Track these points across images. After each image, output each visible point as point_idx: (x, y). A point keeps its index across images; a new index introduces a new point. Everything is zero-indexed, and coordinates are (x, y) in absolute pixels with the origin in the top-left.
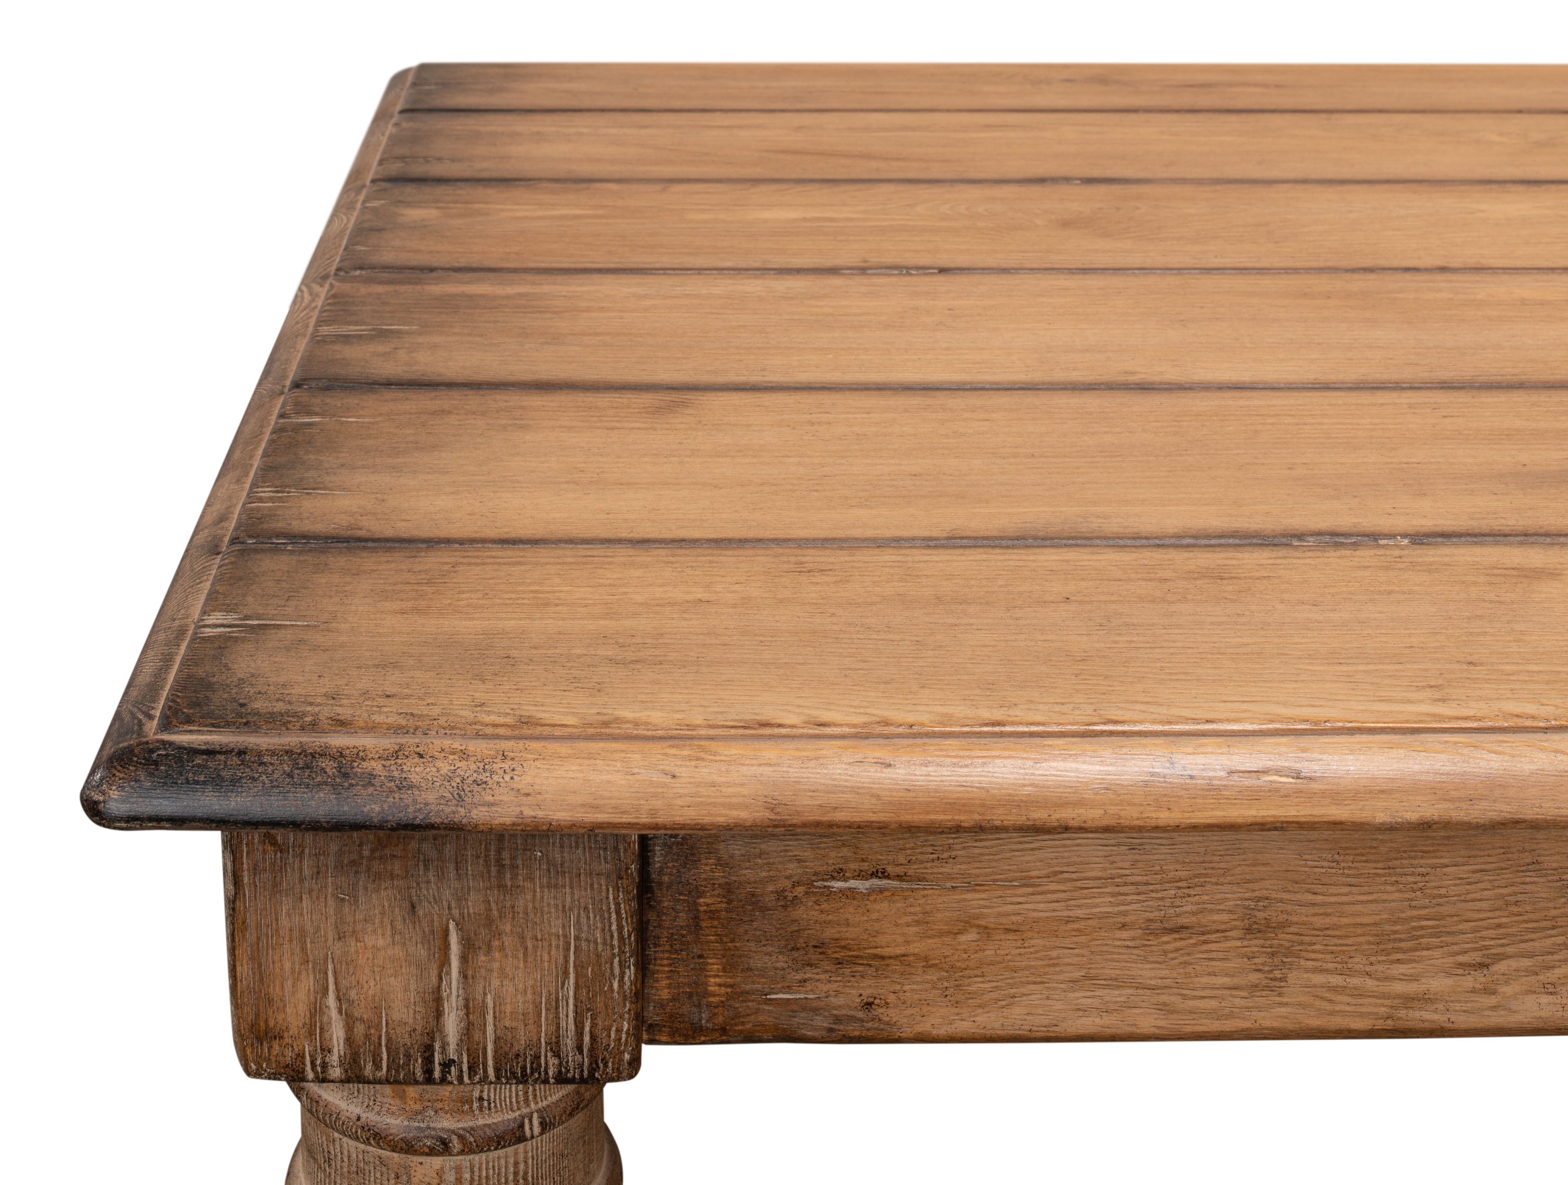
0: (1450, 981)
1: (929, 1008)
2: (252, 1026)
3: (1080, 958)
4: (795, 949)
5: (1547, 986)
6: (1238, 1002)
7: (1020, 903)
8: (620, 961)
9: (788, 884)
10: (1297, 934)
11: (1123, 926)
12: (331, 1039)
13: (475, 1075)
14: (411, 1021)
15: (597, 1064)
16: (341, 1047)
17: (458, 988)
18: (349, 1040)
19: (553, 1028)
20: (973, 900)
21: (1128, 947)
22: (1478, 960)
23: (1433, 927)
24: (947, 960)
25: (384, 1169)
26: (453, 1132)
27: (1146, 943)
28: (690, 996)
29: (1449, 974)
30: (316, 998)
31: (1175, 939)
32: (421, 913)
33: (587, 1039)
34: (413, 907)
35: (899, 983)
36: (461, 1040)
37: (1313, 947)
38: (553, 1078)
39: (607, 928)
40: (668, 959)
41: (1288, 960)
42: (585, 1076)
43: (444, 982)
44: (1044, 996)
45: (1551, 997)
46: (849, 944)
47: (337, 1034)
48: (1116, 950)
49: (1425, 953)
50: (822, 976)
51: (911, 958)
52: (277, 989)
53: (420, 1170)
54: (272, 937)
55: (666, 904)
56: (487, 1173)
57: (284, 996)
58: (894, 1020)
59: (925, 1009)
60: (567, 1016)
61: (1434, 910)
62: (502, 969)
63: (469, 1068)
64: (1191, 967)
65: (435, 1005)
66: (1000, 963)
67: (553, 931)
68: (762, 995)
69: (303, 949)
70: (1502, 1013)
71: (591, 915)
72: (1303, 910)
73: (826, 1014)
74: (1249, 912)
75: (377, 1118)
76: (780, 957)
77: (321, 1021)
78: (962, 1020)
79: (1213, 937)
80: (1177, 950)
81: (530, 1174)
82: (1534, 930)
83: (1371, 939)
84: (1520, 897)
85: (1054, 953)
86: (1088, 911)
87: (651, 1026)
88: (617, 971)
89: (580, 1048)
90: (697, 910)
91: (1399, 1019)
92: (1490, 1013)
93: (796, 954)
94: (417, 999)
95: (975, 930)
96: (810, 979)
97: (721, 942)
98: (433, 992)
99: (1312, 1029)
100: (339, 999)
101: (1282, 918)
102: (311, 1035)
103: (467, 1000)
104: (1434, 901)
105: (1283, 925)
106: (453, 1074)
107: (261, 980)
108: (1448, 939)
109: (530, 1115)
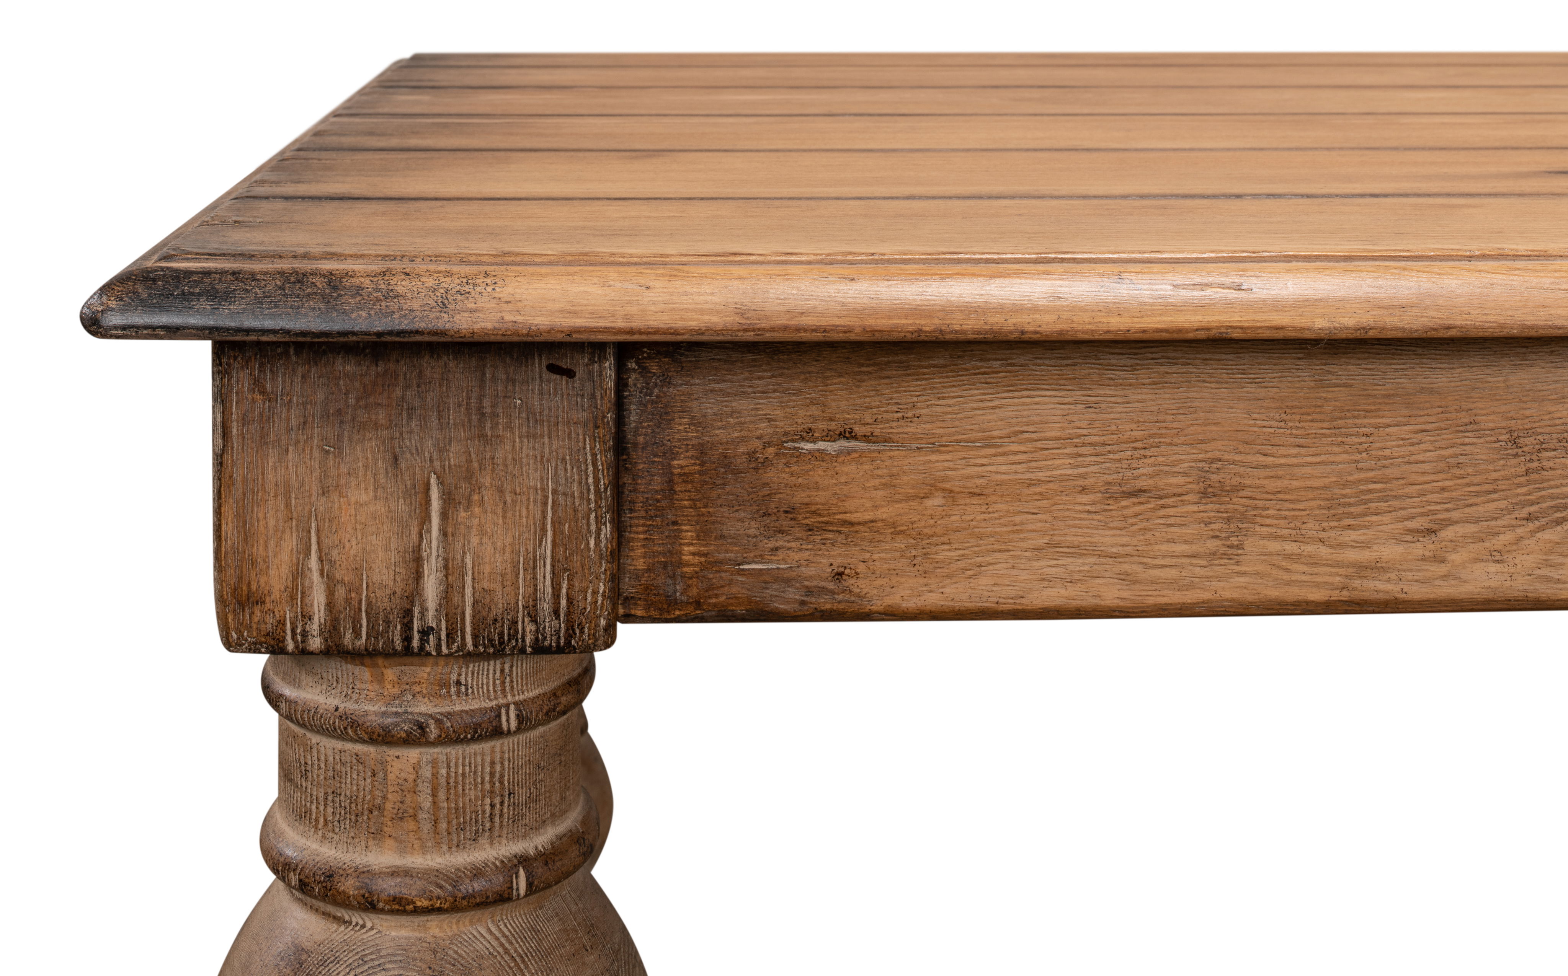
0: (1400, 549)
1: (898, 579)
2: (235, 590)
3: (1043, 524)
4: (767, 514)
5: (1494, 553)
6: (1198, 571)
7: (983, 465)
8: (596, 517)
9: (758, 444)
10: (1250, 498)
11: (1083, 490)
12: (312, 605)
13: (453, 643)
14: (391, 583)
15: (573, 630)
16: (322, 615)
17: (438, 547)
18: (330, 605)
19: (530, 590)
20: (938, 461)
21: (1089, 512)
22: (1426, 526)
23: (1380, 491)
24: (915, 526)
25: (361, 767)
26: (430, 716)
27: (1107, 507)
28: (665, 565)
29: (1400, 541)
30: (298, 559)
31: (1134, 504)
32: (403, 465)
33: (563, 602)
34: (396, 459)
35: (868, 551)
36: (440, 605)
37: (1267, 512)
38: (530, 646)
39: (584, 481)
40: (643, 525)
41: (1244, 525)
42: (562, 644)
43: (425, 541)
44: (1009, 565)
45: (1498, 565)
46: (819, 509)
47: (318, 600)
48: (1078, 516)
49: (1374, 518)
50: (793, 544)
51: (880, 524)
52: (261, 549)
53: (397, 765)
54: (258, 492)
55: (641, 466)
56: (463, 769)
57: (267, 557)
58: (865, 591)
59: (895, 579)
60: (544, 578)
61: (1380, 472)
62: (481, 525)
63: (448, 635)
64: (1150, 533)
65: (415, 565)
66: (966, 529)
67: (532, 484)
68: (735, 565)
69: (288, 505)
70: (1453, 582)
71: (569, 467)
72: (1255, 472)
73: (798, 585)
74: (1203, 474)
75: (356, 707)
76: (753, 523)
77: (302, 584)
78: (931, 591)
79: (1170, 501)
80: (1136, 515)
81: (506, 778)
82: (1477, 494)
83: (1322, 503)
84: (1461, 459)
85: (1018, 519)
86: (1049, 473)
87: (626, 599)
88: (593, 527)
89: (556, 613)
90: (672, 473)
91: (1354, 589)
92: (1442, 583)
93: (767, 520)
94: (398, 559)
95: (940, 494)
96: (782, 547)
97: (695, 507)
98: (414, 551)
99: (1271, 601)
100: (321, 560)
101: (1236, 480)
102: (292, 599)
103: (446, 560)
104: (1379, 463)
105: (1238, 488)
106: (431, 643)
107: (246, 540)
108: (1396, 503)
109: (507, 706)
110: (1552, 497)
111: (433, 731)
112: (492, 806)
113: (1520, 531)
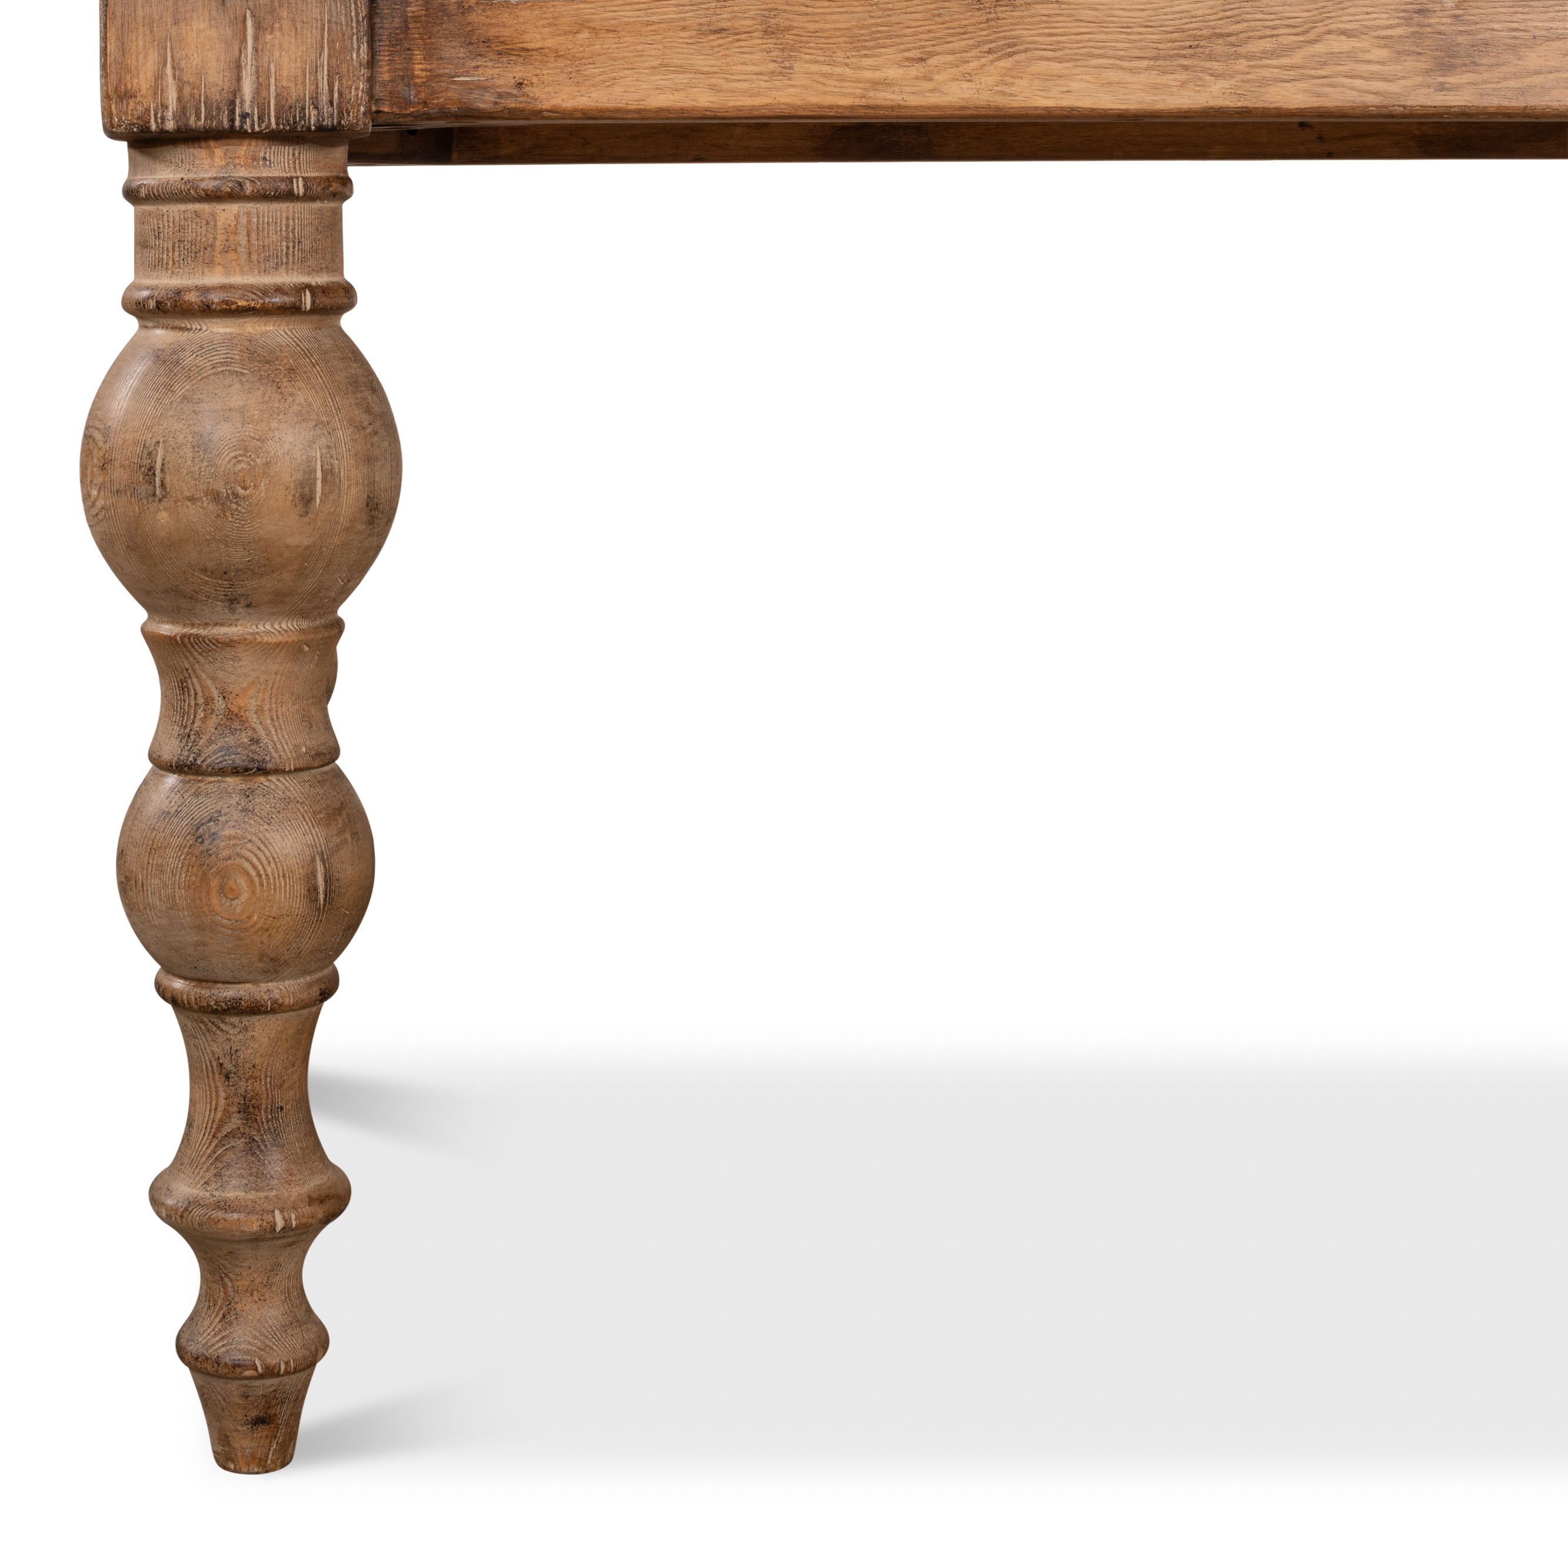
0: (901, 71)
1: (560, 87)
2: (117, 88)
3: (656, 51)
4: (471, 44)
5: (966, 75)
6: (762, 84)
7: (615, 11)
8: (357, 38)
10: (797, 35)
11: (684, 28)
12: (168, 99)
13: (262, 123)
14: (221, 83)
15: (343, 114)
16: (175, 105)
17: (252, 59)
18: (179, 99)
19: (314, 87)
20: (585, 9)
21: (687, 43)
22: (918, 55)
23: (886, 32)
24: (570, 51)
25: (198, 220)
26: (246, 178)
27: (700, 40)
28: (403, 78)
29: (901, 66)
30: (159, 67)
31: (718, 38)
32: (228, 4)
33: (336, 95)
35: (539, 69)
36: (253, 98)
37: (809, 45)
38: (314, 125)
39: (349, 14)
40: (388, 51)
41: (794, 54)
42: (335, 124)
43: (243, 55)
44: (635, 79)
45: (969, 83)
46: (505, 40)
47: (172, 96)
48: (680, 46)
49: (882, 50)
50: (489, 64)
51: (546, 50)
52: (134, 61)
53: (223, 214)
54: (131, 23)
55: (386, 11)
56: (268, 220)
57: (138, 66)
58: (537, 95)
59: (557, 88)
60: (323, 79)
61: (885, 19)
63: (259, 118)
64: (730, 58)
65: (237, 71)
66: (604, 54)
67: (314, 16)
68: (450, 78)
69: (152, 31)
70: (938, 94)
71: (338, 5)
72: (800, 18)
73: (492, 91)
74: (765, 19)
75: (195, 176)
76: (461, 49)
77: (162, 85)
78: (581, 96)
79: (742, 37)
80: (720, 46)
81: (296, 230)
83: (847, 39)
84: (941, 11)
85: (640, 47)
86: (660, 17)
87: (377, 100)
88: (355, 46)
89: (331, 103)
90: (407, 16)
91: (870, 98)
92: (930, 95)
93: (471, 47)
94: (225, 67)
95: (587, 30)
96: (481, 66)
97: (422, 38)
98: (236, 62)
99: (813, 105)
100: (174, 68)
101: (787, 23)
102: (155, 94)
103: (257, 67)
104: (885, 13)
105: (789, 29)
106: (248, 124)
107: (123, 55)
108: (898, 40)
109: (297, 178)
110: (1004, 38)
111: (249, 189)
112: (288, 248)
113: (983, 60)
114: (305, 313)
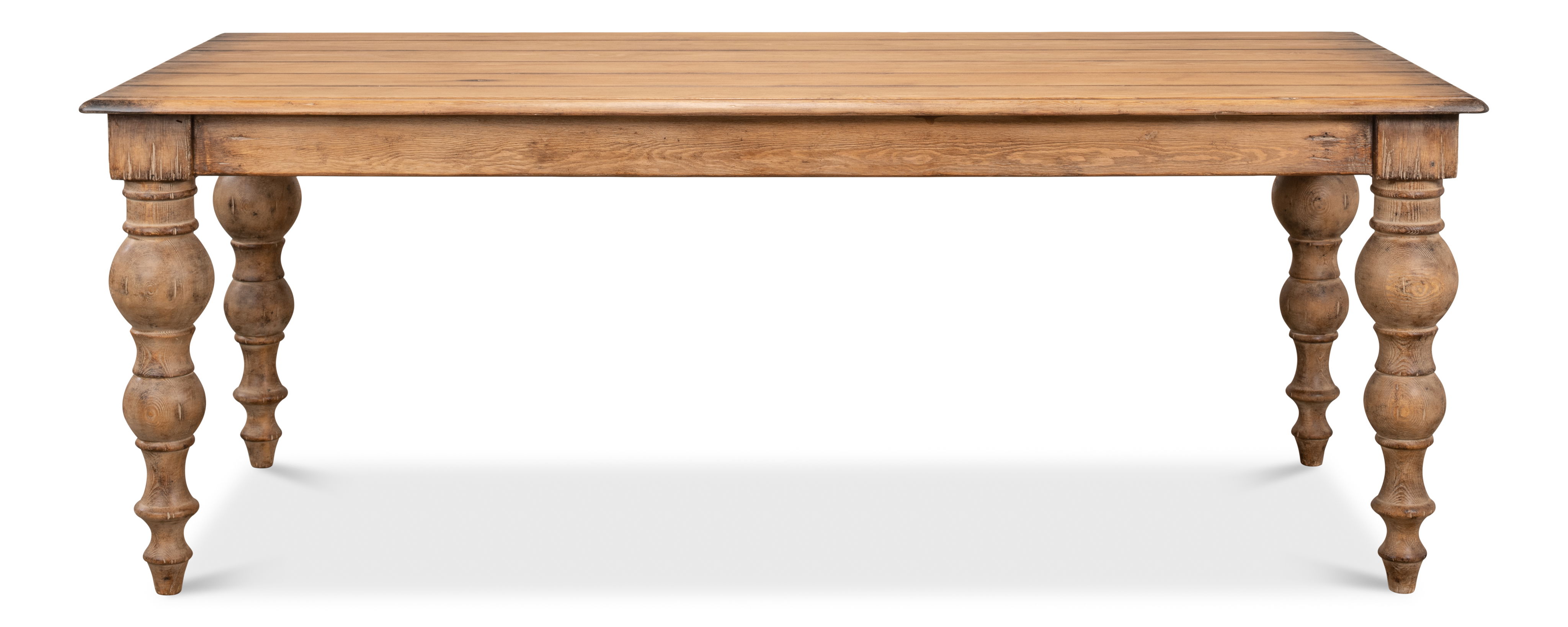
0: (361, 162)
1: (253, 167)
2: (113, 166)
4: (224, 152)
5: (383, 164)
6: (317, 166)
7: (270, 143)
8: (188, 153)
9: (222, 138)
10: (328, 151)
11: (292, 148)
13: (158, 178)
14: (145, 167)
15: (183, 176)
16: (131, 172)
17: (155, 158)
18: (132, 170)
19: (174, 167)
20: (260, 142)
21: (293, 153)
22: (367, 157)
23: (356, 150)
24: (256, 155)
26: (154, 195)
27: (297, 152)
28: (203, 163)
29: (361, 160)
30: (126, 160)
31: (303, 151)
32: (147, 141)
33: (181, 170)
34: (145, 139)
36: (155, 170)
37: (331, 154)
39: (185, 145)
40: (197, 155)
41: (327, 156)
42: (181, 179)
43: (152, 157)
46: (235, 151)
47: (130, 169)
49: (356, 156)
51: (248, 155)
52: (118, 157)
53: (148, 205)
54: (117, 146)
55: (197, 142)
56: (163, 207)
57: (119, 159)
58: (245, 169)
60: (177, 165)
61: (357, 146)
62: (163, 153)
63: (157, 176)
64: (306, 158)
65: (150, 162)
66: (267, 156)
67: (174, 145)
68: (218, 163)
69: (123, 149)
70: (372, 171)
71: (182, 142)
72: (327, 145)
73: (231, 168)
75: (139, 193)
76: (221, 154)
77: (127, 166)
84: (375, 143)
85: (278, 154)
87: (199, 170)
88: (187, 155)
89: (179, 172)
90: (204, 144)
91: (352, 172)
92: (370, 171)
93: (224, 154)
94: (146, 160)
95: (261, 149)
96: (228, 159)
97: (209, 151)
98: (149, 159)
99: (335, 173)
100: (130, 160)
101: (325, 147)
102: (125, 169)
103: (156, 161)
104: (356, 144)
105: (325, 149)
106: (154, 179)
107: (115, 156)
108: (361, 152)
109: (171, 193)
110: (395, 152)
111: (155, 198)
112: (169, 215)
113: (388, 159)
114: (175, 235)
